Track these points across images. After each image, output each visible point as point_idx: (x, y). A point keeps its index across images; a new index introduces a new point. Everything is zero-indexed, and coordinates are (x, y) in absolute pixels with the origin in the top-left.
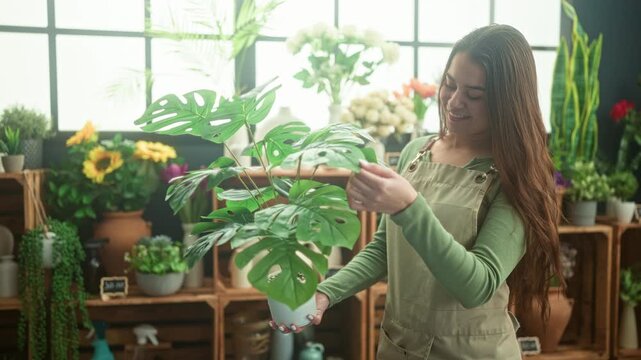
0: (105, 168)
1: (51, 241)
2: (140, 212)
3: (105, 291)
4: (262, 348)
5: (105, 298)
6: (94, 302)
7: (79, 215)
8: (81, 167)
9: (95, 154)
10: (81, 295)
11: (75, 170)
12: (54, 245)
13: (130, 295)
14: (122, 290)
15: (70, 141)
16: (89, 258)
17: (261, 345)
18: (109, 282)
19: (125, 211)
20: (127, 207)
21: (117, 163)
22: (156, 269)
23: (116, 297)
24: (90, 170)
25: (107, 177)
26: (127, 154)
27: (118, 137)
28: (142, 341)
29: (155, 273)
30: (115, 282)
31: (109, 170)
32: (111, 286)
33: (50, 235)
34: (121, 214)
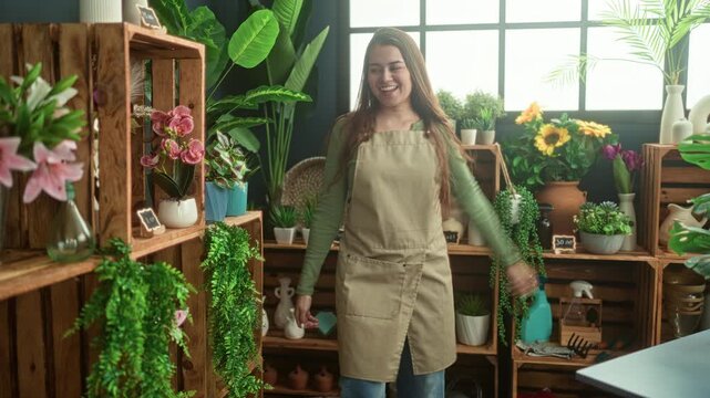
0: (554, 143)
1: (518, 202)
2: (578, 183)
3: (557, 247)
4: (698, 309)
5: (558, 252)
6: (549, 255)
7: (530, 182)
8: (533, 141)
9: (545, 130)
10: (539, 249)
11: (528, 145)
12: (520, 205)
13: (578, 251)
14: (571, 246)
15: (519, 120)
16: (542, 219)
17: (696, 307)
18: (560, 239)
19: (568, 180)
20: (570, 177)
21: (565, 138)
22: (606, 229)
23: (567, 253)
24: (541, 144)
25: (557, 150)
26: (573, 130)
27: (564, 116)
28: (579, 294)
29: (605, 233)
30: (565, 240)
31: (559, 144)
32: (562, 242)
33: (518, 196)
34: (563, 183)
